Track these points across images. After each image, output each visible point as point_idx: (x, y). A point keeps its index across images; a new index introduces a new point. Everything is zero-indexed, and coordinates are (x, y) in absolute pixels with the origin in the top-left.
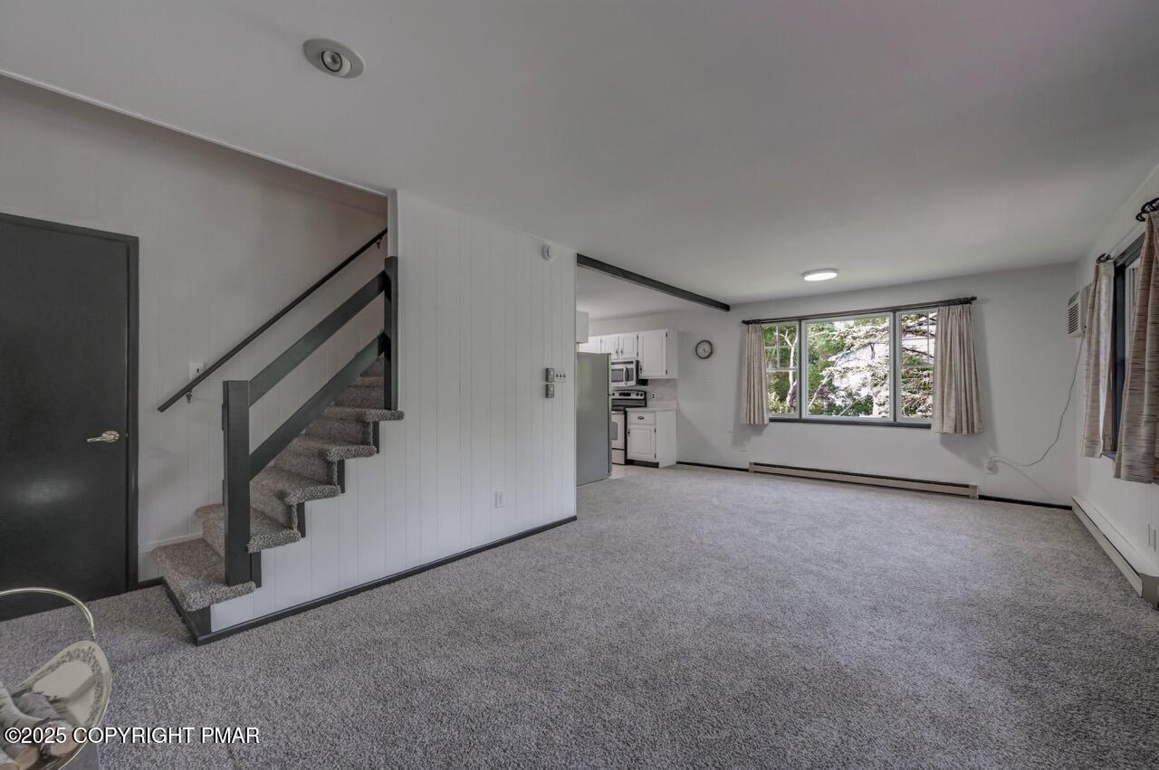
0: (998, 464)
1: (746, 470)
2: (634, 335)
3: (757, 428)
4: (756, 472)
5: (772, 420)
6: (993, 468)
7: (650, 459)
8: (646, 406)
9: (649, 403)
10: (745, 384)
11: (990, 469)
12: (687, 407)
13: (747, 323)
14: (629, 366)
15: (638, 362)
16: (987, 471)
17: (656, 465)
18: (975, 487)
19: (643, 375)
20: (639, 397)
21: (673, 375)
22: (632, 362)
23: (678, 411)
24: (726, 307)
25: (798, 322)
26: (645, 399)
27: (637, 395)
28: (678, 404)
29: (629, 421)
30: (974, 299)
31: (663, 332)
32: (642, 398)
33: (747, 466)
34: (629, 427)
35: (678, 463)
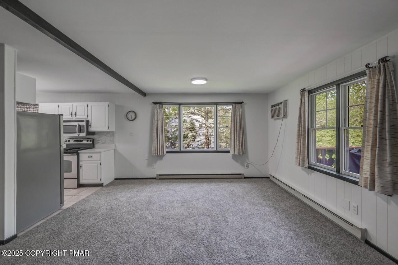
0: (249, 164)
1: (155, 178)
2: (85, 104)
3: (160, 157)
4: (160, 179)
5: (167, 152)
6: (248, 166)
7: (97, 181)
8: (93, 147)
9: (96, 146)
10: (154, 135)
11: (247, 167)
12: (121, 147)
13: (155, 103)
14: (81, 124)
15: (88, 121)
16: (246, 167)
17: (101, 185)
18: (243, 174)
19: (92, 129)
20: (89, 142)
21: (112, 129)
22: (83, 121)
23: (115, 150)
24: (144, 94)
25: (179, 106)
26: (93, 144)
27: (88, 141)
28: (115, 145)
29: (81, 159)
30: (243, 102)
31: (106, 104)
32: (91, 143)
33: (155, 176)
34: (81, 163)
35: (116, 179)
